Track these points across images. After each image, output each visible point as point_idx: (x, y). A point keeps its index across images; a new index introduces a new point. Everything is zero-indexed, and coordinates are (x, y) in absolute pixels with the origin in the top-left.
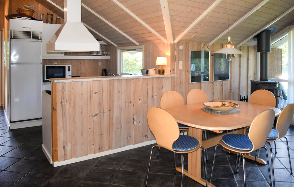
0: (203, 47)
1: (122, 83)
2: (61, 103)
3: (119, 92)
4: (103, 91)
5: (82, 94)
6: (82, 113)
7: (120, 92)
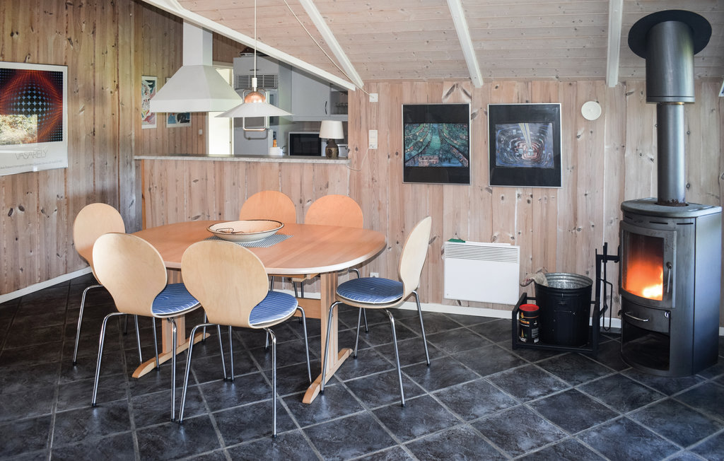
0: (448, 94)
1: (238, 168)
2: (150, 189)
3: (234, 184)
4: (207, 179)
5: (177, 181)
6: (177, 209)
7: (236, 184)
